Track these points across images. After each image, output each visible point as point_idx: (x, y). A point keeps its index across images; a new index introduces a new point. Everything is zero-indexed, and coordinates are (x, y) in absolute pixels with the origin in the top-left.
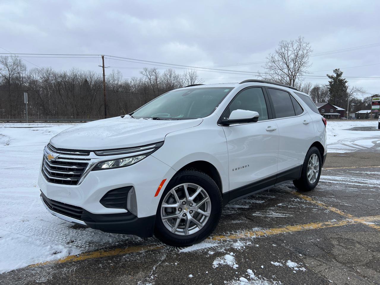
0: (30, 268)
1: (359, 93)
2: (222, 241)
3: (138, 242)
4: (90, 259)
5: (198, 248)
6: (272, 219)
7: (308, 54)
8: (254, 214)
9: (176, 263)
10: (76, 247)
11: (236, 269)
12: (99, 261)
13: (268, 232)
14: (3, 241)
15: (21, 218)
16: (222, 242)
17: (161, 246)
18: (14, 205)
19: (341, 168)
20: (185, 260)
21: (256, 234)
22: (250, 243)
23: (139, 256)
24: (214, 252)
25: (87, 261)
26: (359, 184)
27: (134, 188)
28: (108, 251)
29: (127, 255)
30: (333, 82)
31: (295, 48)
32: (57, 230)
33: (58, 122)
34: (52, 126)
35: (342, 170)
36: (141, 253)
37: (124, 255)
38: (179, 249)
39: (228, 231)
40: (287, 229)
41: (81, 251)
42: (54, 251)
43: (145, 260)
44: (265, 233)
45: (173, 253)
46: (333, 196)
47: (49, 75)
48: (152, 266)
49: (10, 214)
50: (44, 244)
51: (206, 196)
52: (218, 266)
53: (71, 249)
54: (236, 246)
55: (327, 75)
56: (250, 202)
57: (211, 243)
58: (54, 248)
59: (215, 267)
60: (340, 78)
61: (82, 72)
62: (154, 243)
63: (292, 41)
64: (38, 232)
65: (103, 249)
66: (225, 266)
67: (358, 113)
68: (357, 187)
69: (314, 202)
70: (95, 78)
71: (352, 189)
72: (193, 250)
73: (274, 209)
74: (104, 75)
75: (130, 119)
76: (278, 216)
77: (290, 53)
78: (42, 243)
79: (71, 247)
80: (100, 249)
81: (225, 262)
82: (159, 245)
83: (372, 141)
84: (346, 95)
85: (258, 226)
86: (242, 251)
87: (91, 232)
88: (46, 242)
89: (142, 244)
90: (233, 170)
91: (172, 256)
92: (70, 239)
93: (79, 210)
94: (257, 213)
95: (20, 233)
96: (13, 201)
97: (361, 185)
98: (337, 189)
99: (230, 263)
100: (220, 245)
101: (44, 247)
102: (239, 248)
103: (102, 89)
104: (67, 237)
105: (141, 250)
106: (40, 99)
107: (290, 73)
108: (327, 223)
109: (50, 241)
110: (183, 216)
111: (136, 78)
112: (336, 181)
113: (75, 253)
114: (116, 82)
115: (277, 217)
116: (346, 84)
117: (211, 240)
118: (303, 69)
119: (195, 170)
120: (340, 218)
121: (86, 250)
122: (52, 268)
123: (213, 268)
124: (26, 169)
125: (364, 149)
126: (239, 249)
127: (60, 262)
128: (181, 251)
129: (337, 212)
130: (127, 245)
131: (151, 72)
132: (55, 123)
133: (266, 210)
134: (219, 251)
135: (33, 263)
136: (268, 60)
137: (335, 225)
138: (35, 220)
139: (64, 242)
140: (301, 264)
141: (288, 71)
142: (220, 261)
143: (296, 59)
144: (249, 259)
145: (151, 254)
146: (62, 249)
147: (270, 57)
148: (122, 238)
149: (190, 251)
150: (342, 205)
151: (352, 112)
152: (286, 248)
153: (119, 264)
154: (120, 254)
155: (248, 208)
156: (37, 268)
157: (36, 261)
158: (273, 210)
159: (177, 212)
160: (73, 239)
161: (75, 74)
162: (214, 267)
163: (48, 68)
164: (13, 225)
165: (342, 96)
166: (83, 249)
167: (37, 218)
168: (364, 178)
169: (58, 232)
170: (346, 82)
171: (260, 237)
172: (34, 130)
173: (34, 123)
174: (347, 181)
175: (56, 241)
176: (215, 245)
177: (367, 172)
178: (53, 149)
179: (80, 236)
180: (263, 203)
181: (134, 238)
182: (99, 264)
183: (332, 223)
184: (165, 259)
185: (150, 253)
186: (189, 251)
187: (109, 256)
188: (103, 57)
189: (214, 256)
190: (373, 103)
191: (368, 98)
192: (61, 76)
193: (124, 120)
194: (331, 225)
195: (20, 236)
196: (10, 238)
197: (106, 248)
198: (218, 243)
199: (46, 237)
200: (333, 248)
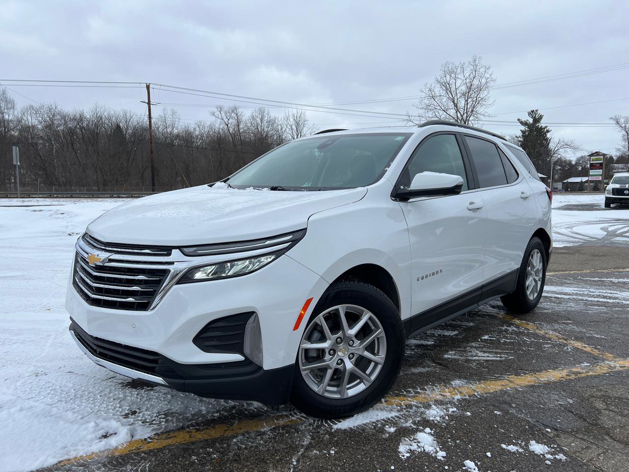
0: (62, 466)
1: (568, 150)
2: (404, 407)
3: (253, 411)
4: (172, 445)
5: (365, 420)
6: (480, 364)
7: (488, 84)
8: (446, 356)
9: (333, 450)
10: (142, 423)
11: (442, 459)
12: (190, 449)
13: (479, 388)
14: (4, 413)
15: (32, 368)
16: (404, 409)
17: (298, 418)
18: (15, 346)
19: (567, 272)
20: (346, 444)
21: (460, 393)
22: (455, 409)
23: (262, 439)
24: (395, 428)
25: (167, 451)
26: (605, 300)
27: (257, 316)
28: (203, 429)
29: (240, 437)
30: (528, 131)
31: (467, 75)
32: (101, 392)
33: (72, 197)
34: (64, 203)
35: (569, 275)
36: (264, 433)
37: (235, 437)
38: (331, 424)
39: (410, 388)
40: (511, 382)
41: (153, 430)
42: (102, 432)
43: (274, 447)
44: (475, 391)
45: (322, 432)
46: (570, 322)
47: (54, 116)
48: (290, 457)
49: (9, 362)
50: (82, 418)
51: (377, 328)
52: (408, 455)
53: (134, 428)
54: (432, 416)
55: (519, 120)
56: (433, 334)
57: (387, 411)
58: (101, 425)
59: (405, 457)
60: (538, 126)
61: (112, 112)
62: (284, 413)
63: (462, 63)
64: (68, 396)
65: (192, 425)
66: (422, 455)
67: (567, 182)
68: (604, 304)
69: (541, 333)
70: (134, 122)
71: (597, 309)
72: (356, 425)
73: (477, 345)
74: (150, 118)
75: (226, 189)
76: (489, 358)
77: (459, 82)
78: (77, 416)
79: (133, 424)
80: (188, 427)
81: (419, 447)
82: (294, 416)
83: (600, 227)
84: (548, 153)
85: (460, 378)
86: (444, 424)
87: (165, 394)
88: (86, 415)
89: (263, 415)
90: (418, 280)
91: (322, 436)
92: (128, 408)
93: (151, 357)
94: (450, 352)
95: (34, 397)
96: (12, 338)
97: (609, 301)
98: (573, 309)
99: (429, 449)
100: (401, 413)
101: (82, 424)
102: (438, 418)
103: (145, 142)
104: (121, 403)
105: (263, 427)
106: (39, 158)
107: (459, 115)
108: (575, 370)
109: (92, 413)
110: (337, 364)
111: (203, 123)
112: (565, 295)
113: (142, 435)
114: (169, 130)
115: (486, 361)
116: (548, 135)
117: (385, 404)
118: (479, 109)
119: (358, 282)
120: (594, 360)
121: (163, 429)
122: (104, 465)
123: (402, 460)
124: (27, 279)
125: (592, 240)
126: (439, 422)
127: (117, 454)
128: (335, 427)
129: (585, 349)
130: (235, 416)
131: (229, 113)
132: (68, 199)
133: (465, 347)
134: (404, 425)
135: (66, 457)
136: (423, 95)
137: (591, 373)
138: (57, 372)
139: (118, 413)
140: (553, 448)
141: (457, 112)
142: (411, 445)
143: (469, 93)
144: (461, 440)
145: (282, 435)
146: (117, 428)
147: (427, 89)
148: (223, 405)
149: (352, 426)
150: (590, 337)
151: (557, 181)
152: (520, 418)
153: (227, 455)
154: (225, 435)
155: (433, 345)
156: (76, 466)
157: (72, 453)
158: (476, 347)
159: (327, 357)
160: (134, 408)
161: (98, 115)
162: (403, 457)
163: (51, 105)
164: (19, 384)
165: (541, 155)
166: (155, 426)
167: (60, 368)
168: (610, 289)
169: (104, 395)
170: (548, 131)
171: (467, 397)
172: (35, 211)
173: (31, 199)
174: (583, 295)
175: (103, 413)
176: (394, 414)
177: (612, 279)
178: (95, 245)
179: (146, 401)
180: (456, 335)
181: (245, 405)
182: (190, 456)
183: (582, 368)
184: (310, 443)
185: (281, 431)
186: (350, 427)
187: (206, 440)
188: (148, 87)
189: (396, 436)
190: (592, 165)
191: (582, 157)
192: (74, 119)
193: (215, 191)
194: (582, 373)
195: (34, 404)
196: (18, 408)
197: (198, 424)
198: (398, 411)
199: (83, 404)
200: (600, 416)
